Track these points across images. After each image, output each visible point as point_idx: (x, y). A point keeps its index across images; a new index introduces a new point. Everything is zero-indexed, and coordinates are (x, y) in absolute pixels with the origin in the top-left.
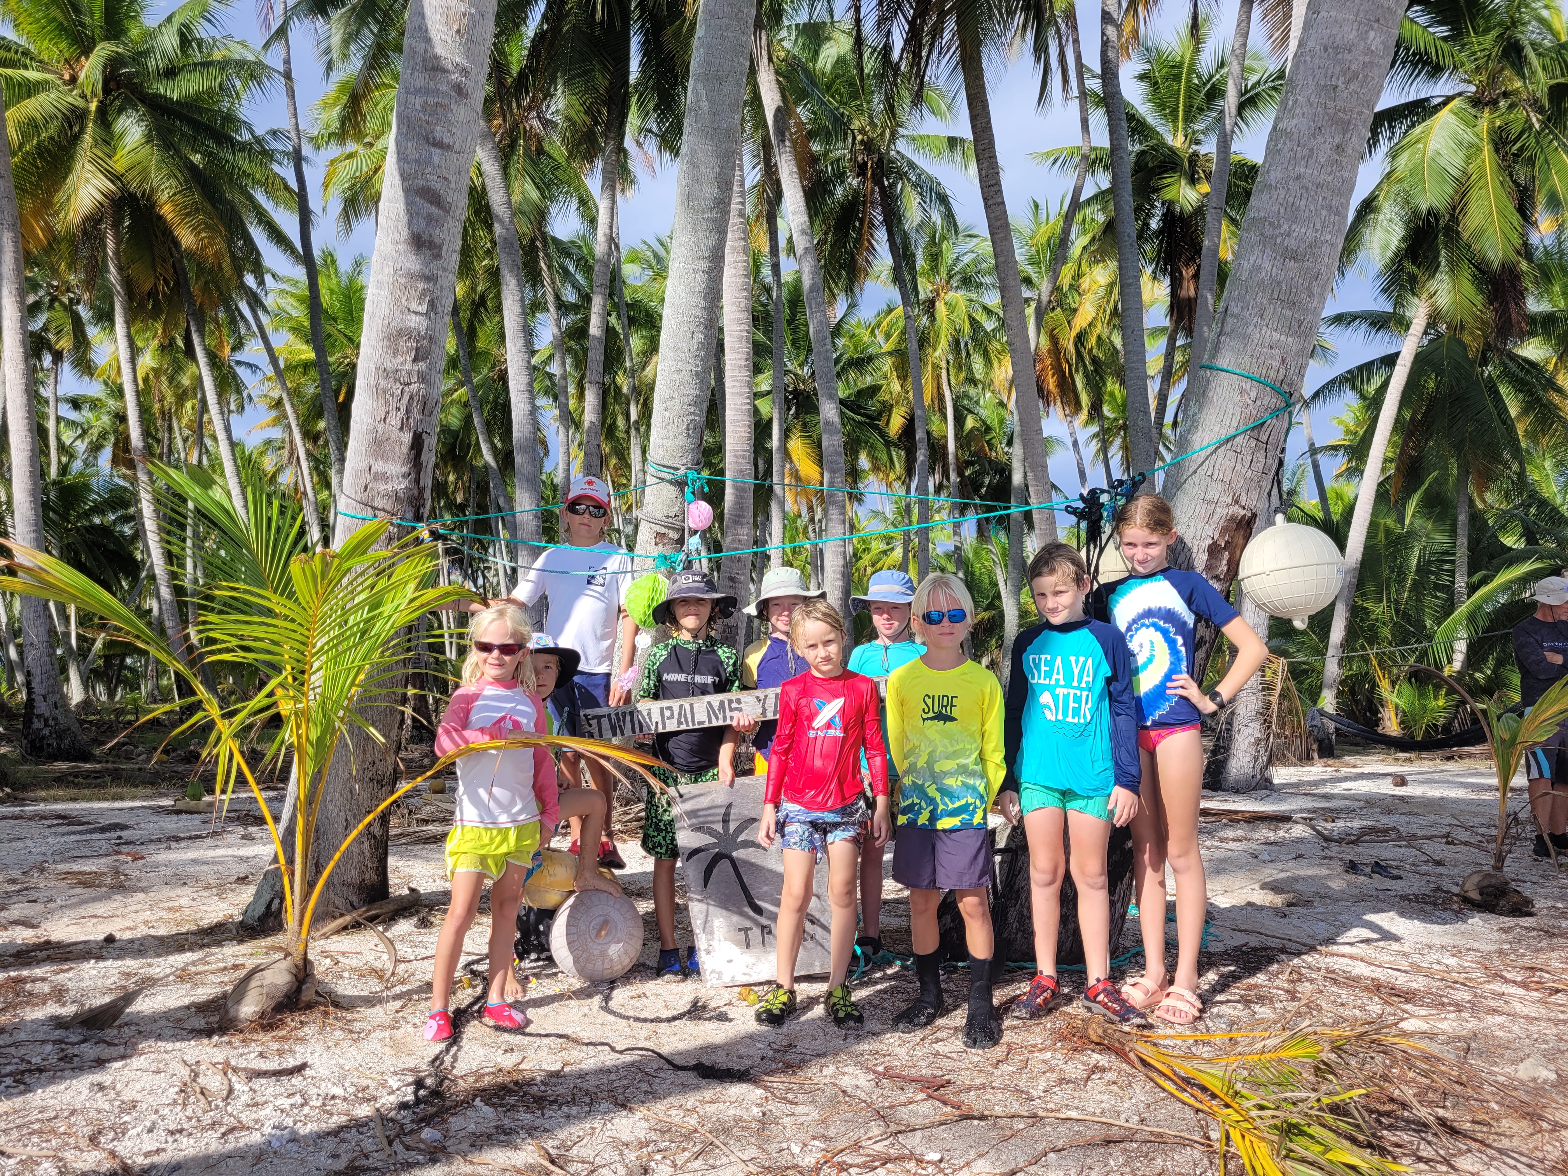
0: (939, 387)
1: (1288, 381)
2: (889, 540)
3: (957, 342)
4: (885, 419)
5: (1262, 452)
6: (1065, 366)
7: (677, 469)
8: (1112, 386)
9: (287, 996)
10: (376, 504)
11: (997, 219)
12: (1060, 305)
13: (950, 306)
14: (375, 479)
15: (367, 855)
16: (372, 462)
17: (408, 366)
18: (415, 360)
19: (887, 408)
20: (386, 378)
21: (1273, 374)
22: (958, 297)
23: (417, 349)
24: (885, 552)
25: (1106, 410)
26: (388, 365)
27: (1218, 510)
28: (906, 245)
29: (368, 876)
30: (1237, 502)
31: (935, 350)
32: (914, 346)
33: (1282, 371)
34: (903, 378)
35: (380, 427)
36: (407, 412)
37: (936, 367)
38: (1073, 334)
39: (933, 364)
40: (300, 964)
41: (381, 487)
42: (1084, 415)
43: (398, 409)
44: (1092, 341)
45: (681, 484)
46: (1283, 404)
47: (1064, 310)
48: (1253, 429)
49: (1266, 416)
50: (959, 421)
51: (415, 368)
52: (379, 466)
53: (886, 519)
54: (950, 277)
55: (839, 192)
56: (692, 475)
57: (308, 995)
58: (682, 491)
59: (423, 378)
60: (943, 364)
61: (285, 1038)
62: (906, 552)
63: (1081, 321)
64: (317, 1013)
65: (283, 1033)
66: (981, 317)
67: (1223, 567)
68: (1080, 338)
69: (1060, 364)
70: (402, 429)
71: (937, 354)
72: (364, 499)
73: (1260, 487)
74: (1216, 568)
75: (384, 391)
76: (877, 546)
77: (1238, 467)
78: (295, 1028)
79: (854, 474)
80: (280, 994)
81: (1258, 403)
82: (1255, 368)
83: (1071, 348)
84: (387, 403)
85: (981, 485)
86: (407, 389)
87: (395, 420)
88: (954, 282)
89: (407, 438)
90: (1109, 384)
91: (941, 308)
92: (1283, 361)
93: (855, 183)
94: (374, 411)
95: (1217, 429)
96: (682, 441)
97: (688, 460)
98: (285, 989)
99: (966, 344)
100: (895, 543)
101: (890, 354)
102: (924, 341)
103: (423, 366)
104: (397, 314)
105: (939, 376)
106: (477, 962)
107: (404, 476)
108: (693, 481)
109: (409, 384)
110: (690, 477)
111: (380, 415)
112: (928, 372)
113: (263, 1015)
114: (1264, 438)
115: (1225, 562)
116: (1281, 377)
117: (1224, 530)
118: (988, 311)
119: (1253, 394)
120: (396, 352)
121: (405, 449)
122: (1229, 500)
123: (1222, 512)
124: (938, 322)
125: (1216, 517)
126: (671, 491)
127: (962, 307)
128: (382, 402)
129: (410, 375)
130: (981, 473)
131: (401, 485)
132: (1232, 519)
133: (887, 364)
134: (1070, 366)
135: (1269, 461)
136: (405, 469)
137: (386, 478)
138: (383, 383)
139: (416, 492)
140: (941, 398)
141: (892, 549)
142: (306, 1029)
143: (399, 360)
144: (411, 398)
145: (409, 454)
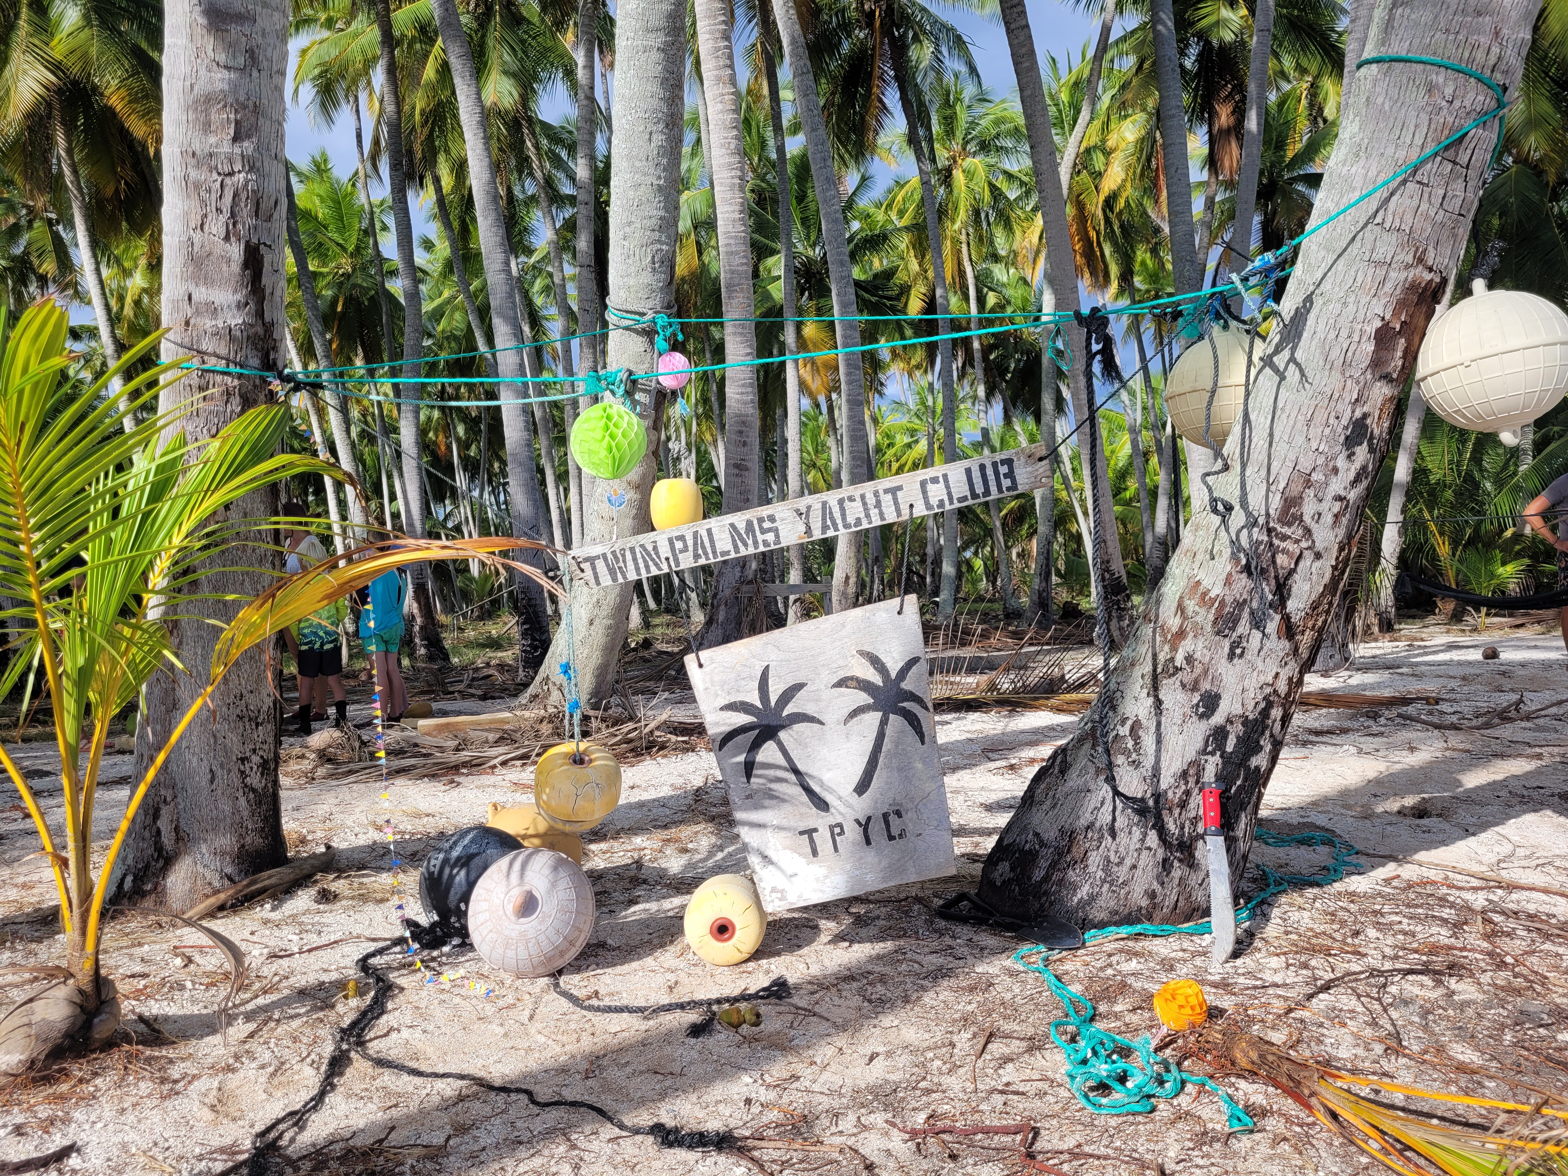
0: (960, 263)
1: (1503, 67)
2: (912, 432)
3: (977, 212)
4: (903, 300)
5: (1460, 181)
6: (1093, 234)
7: (642, 314)
8: (1142, 254)
9: (69, 1035)
10: (204, 347)
11: (1021, 45)
12: (1086, 168)
13: (969, 174)
14: (198, 313)
15: (245, 813)
16: (192, 288)
17: (226, 148)
18: (236, 139)
19: (905, 290)
20: (198, 166)
21: (1480, 56)
22: (977, 163)
23: (237, 123)
24: (909, 446)
25: (1137, 281)
26: (197, 146)
27: (1393, 275)
28: (921, 104)
29: (248, 840)
30: (1421, 261)
31: (953, 222)
32: (931, 218)
33: (1495, 50)
34: (921, 256)
35: (197, 237)
36: (233, 215)
37: (956, 242)
38: (1102, 198)
39: (953, 238)
40: (88, 988)
41: (208, 323)
42: (1114, 286)
43: (219, 210)
44: (1121, 203)
45: (649, 333)
46: (1494, 104)
47: (1091, 174)
48: (1447, 148)
49: (1468, 124)
50: (981, 300)
51: (238, 150)
52: (201, 294)
53: (909, 410)
54: (966, 143)
55: (846, 47)
56: (662, 320)
57: (102, 1030)
58: (652, 343)
59: (251, 165)
60: (963, 238)
61: (62, 1098)
62: (931, 445)
63: (1109, 184)
64: (116, 1057)
65: (64, 1087)
66: (1001, 183)
67: (1397, 362)
68: (1109, 203)
69: (1087, 232)
70: (227, 238)
71: (957, 226)
72: (187, 340)
73: (1455, 236)
74: (1386, 362)
75: (197, 186)
76: (902, 439)
77: (1424, 206)
78: (81, 1081)
79: (874, 363)
80: (56, 1034)
81: (1457, 104)
82: (1451, 49)
83: (1100, 213)
84: (203, 203)
85: (1007, 370)
86: (228, 181)
87: (217, 226)
88: (972, 147)
89: (236, 252)
90: (1139, 253)
91: (958, 176)
92: (1497, 34)
93: (862, 35)
94: (186, 214)
95: (1390, 151)
96: (647, 278)
97: (657, 302)
98: (64, 1026)
99: (987, 216)
100: (919, 435)
101: (907, 228)
102: (942, 213)
103: (248, 146)
104: (203, 72)
105: (959, 251)
106: (380, 952)
107: (238, 307)
108: (664, 328)
109: (231, 174)
110: (660, 322)
111: (195, 221)
112: (947, 247)
113: (32, 1064)
114: (1463, 159)
115: (1399, 354)
116: (1492, 60)
117: (1401, 305)
118: (1010, 176)
119: (1449, 91)
120: (207, 127)
121: (236, 267)
122: (1409, 259)
123: (1398, 277)
124: (955, 192)
125: (1388, 287)
126: (638, 343)
127: (981, 173)
128: (195, 203)
129: (231, 163)
130: (1004, 357)
131: (236, 319)
132: (1412, 287)
133: (903, 242)
134: (1098, 233)
135: (1470, 195)
136: (239, 297)
137: (214, 310)
138: (193, 174)
139: (260, 330)
140: (962, 274)
141: (917, 442)
142: (99, 1081)
143: (213, 139)
144: (236, 195)
145: (243, 276)
